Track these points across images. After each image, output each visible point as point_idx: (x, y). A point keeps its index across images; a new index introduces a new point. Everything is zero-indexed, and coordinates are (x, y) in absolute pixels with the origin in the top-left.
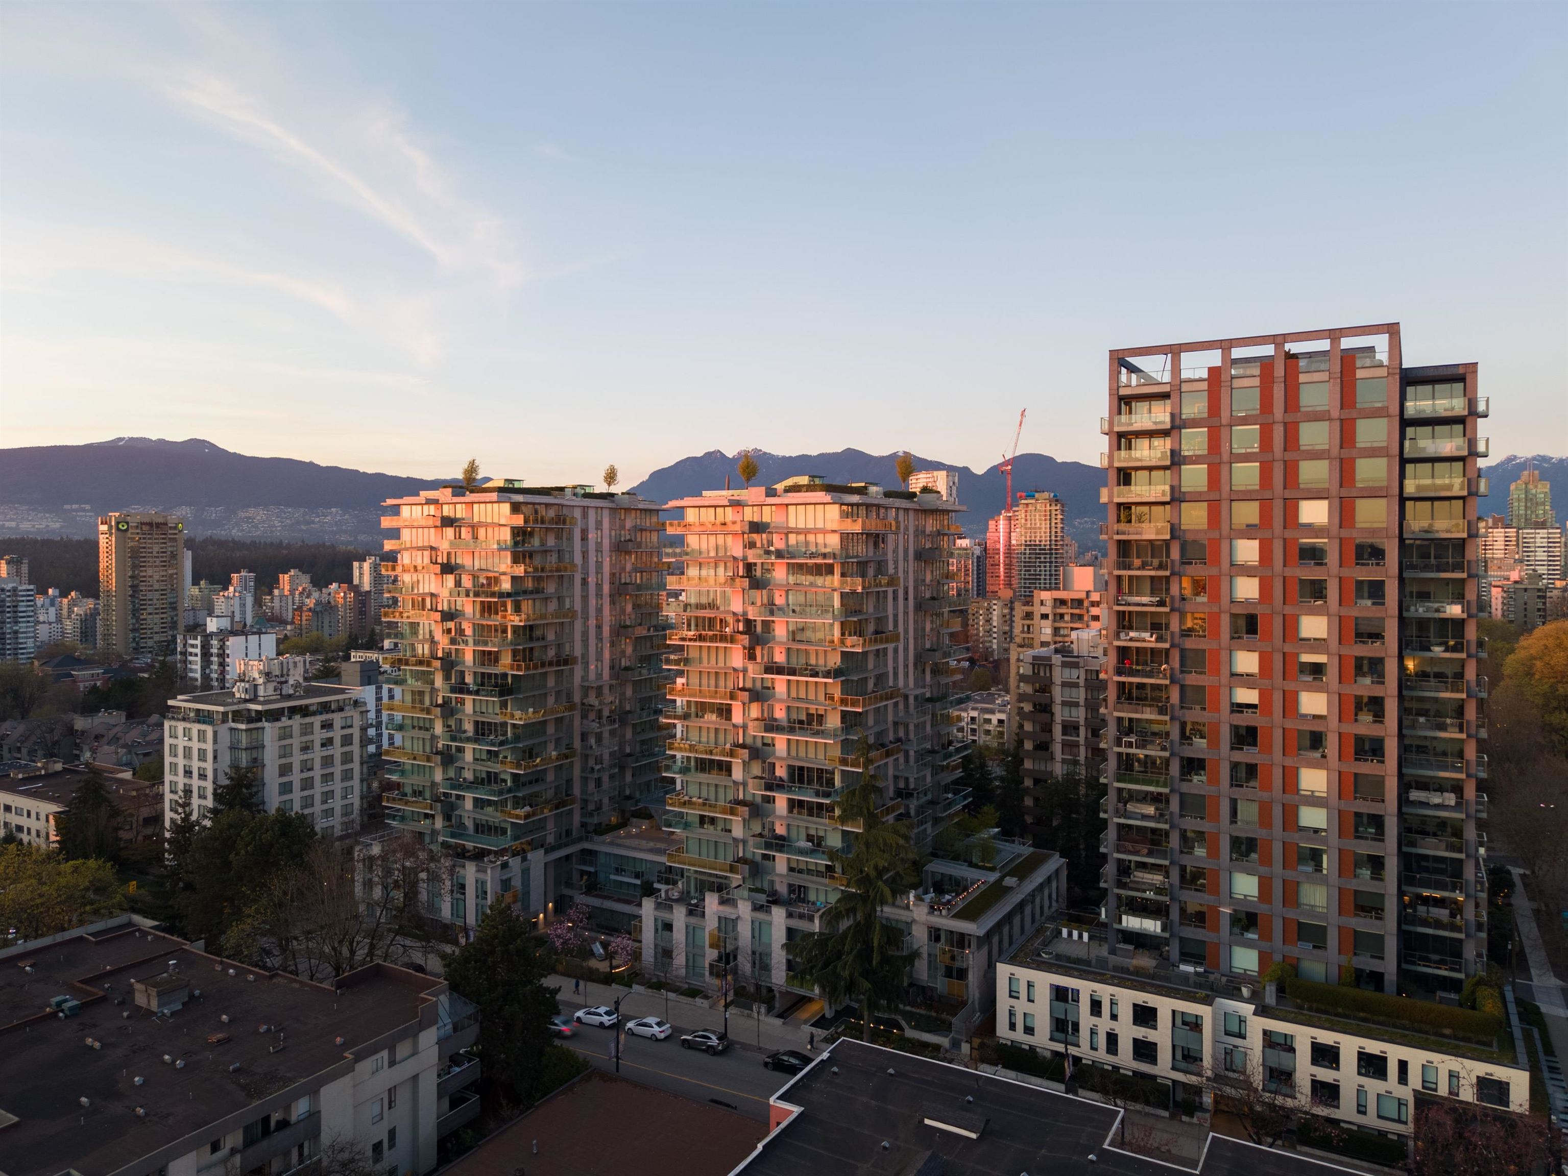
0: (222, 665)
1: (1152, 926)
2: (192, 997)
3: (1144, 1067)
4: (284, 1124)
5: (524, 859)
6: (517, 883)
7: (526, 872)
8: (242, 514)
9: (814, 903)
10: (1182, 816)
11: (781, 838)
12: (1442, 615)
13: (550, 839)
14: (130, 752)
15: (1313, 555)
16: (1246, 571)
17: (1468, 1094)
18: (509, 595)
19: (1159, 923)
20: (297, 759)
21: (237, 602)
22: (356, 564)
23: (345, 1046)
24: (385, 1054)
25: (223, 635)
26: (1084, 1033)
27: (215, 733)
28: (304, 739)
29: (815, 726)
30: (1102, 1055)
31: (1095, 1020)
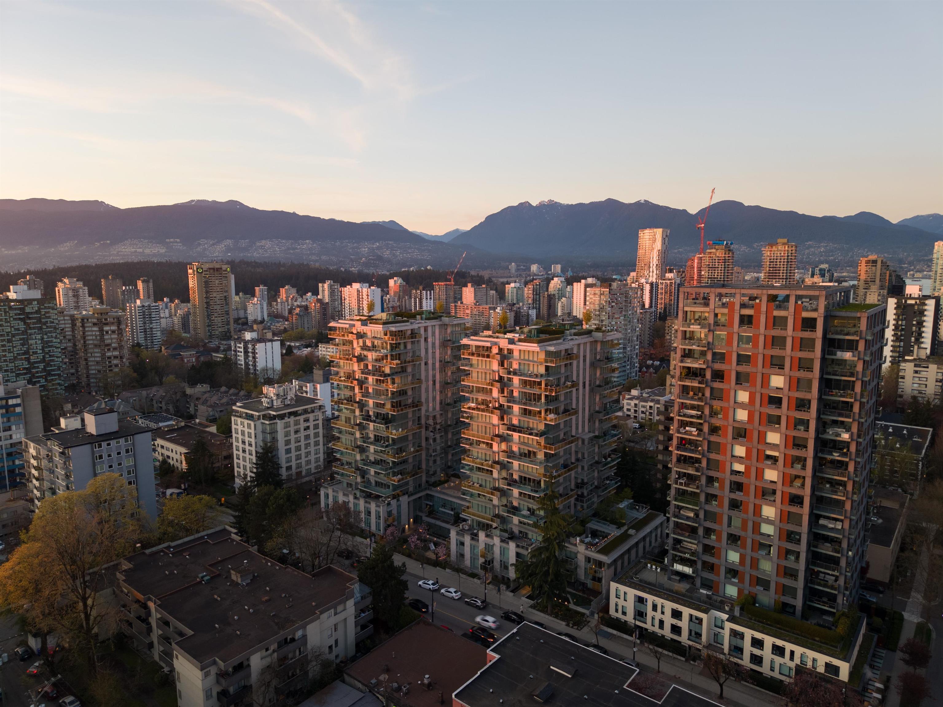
0: (254, 358)
1: (688, 570)
2: (254, 576)
3: (675, 637)
4: (293, 640)
5: (398, 500)
6: (395, 512)
7: (399, 506)
8: (258, 244)
9: (530, 540)
10: (705, 520)
11: (516, 507)
12: (838, 439)
13: (411, 489)
14: (213, 410)
15: (776, 401)
16: (742, 406)
17: (821, 669)
18: (389, 375)
19: (691, 569)
20: (293, 437)
21: (259, 306)
22: (320, 285)
23: (317, 607)
24: (332, 610)
25: (255, 341)
26: (649, 619)
27: (255, 425)
28: (296, 427)
29: (532, 458)
30: (656, 629)
31: (654, 613)
